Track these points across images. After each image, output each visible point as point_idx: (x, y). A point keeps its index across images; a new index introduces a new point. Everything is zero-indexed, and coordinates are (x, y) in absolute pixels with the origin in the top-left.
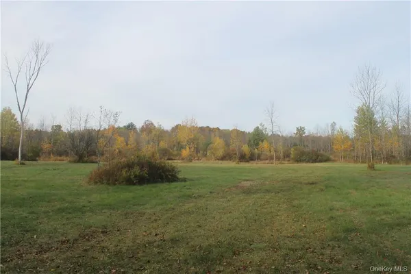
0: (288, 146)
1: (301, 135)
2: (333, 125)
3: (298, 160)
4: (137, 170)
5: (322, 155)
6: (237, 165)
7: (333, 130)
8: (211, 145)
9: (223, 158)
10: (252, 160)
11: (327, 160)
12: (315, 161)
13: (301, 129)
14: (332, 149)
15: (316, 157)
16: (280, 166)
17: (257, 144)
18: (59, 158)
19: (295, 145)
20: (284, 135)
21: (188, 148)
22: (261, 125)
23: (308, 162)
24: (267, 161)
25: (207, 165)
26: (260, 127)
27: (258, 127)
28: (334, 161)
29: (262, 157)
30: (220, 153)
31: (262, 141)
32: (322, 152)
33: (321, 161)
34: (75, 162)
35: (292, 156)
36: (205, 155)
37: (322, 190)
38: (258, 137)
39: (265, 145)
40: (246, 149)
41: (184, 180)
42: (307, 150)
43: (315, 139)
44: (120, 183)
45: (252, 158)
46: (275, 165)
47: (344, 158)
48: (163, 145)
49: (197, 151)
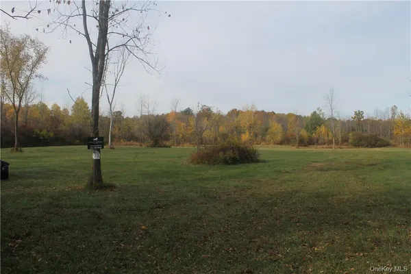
0: (345, 130)
1: (359, 119)
2: (394, 109)
3: (357, 145)
4: (230, 153)
5: (380, 140)
6: (297, 149)
7: (394, 113)
8: (269, 130)
9: (281, 143)
10: (310, 144)
11: (387, 145)
12: (374, 146)
13: (359, 113)
14: (392, 134)
15: (375, 142)
16: (339, 150)
17: (315, 129)
18: (129, 143)
19: (353, 130)
20: (342, 119)
21: (247, 133)
22: (318, 109)
23: (367, 146)
24: (326, 146)
25: (267, 149)
26: (318, 112)
27: (315, 112)
28: (394, 146)
29: (320, 142)
30: (279, 138)
31: (320, 126)
32: (381, 137)
33: (380, 146)
34: (153, 146)
35: (350, 141)
36: (264, 140)
37: (381, 170)
38: (316, 121)
39: (323, 129)
40: (304, 133)
41: (264, 161)
42: (365, 135)
43: (374, 124)
44: (218, 164)
45: (311, 142)
46: (334, 149)
47: (405, 142)
48: (222, 129)
49: (256, 135)
